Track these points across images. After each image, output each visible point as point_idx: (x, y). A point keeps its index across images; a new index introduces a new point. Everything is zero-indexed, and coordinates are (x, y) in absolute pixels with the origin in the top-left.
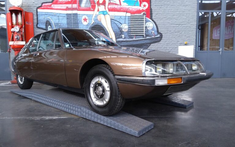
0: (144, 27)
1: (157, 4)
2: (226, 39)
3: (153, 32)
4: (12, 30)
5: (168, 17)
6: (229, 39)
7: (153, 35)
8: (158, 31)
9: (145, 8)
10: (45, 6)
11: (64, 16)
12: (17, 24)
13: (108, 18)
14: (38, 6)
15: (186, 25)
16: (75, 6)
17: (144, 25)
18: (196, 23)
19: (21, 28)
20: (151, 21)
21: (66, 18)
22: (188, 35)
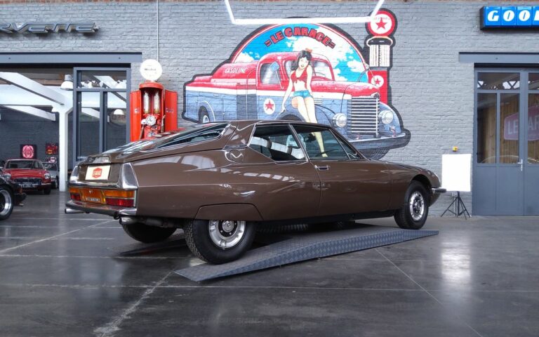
0: (377, 119)
1: (401, 80)
2: (530, 140)
3: (394, 128)
4: (143, 122)
5: (420, 102)
6: (537, 141)
7: (392, 134)
8: (402, 126)
9: (378, 86)
10: (199, 81)
11: (233, 98)
12: (151, 111)
13: (311, 103)
14: (187, 80)
15: (455, 117)
16: (252, 81)
17: (377, 116)
18: (473, 113)
19: (159, 118)
20: (390, 108)
21: (235, 102)
22: (459, 134)
